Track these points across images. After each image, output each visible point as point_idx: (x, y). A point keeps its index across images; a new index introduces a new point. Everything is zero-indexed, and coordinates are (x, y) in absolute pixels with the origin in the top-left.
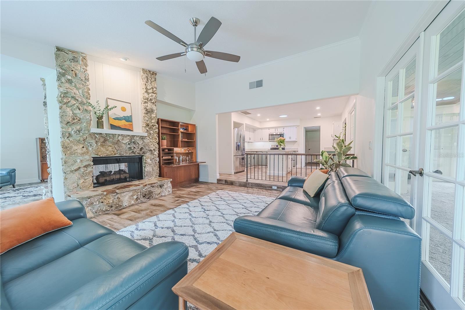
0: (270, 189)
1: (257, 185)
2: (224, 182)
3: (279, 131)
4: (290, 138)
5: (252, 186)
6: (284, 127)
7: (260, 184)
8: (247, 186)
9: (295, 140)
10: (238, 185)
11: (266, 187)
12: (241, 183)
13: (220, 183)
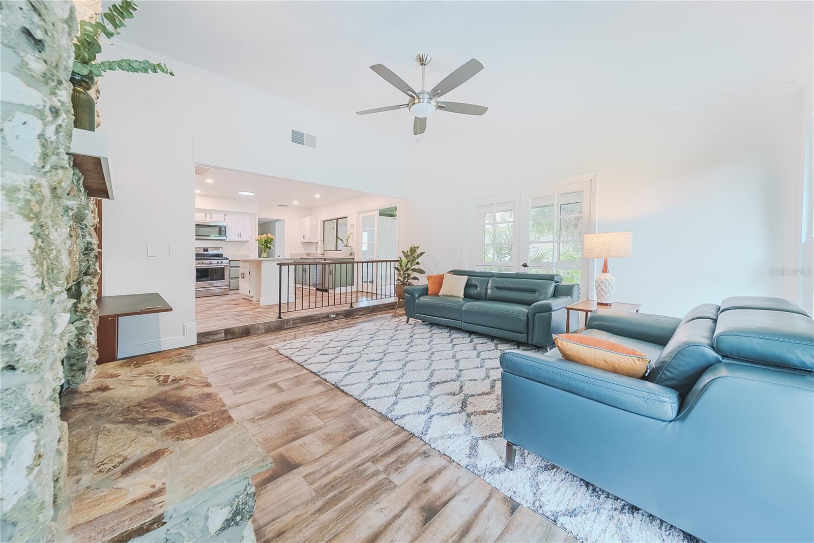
0: (326, 320)
1: (304, 319)
2: (223, 335)
4: (240, 235)
5: (294, 324)
6: (226, 214)
7: (309, 317)
8: (285, 327)
9: (248, 239)
10: (263, 331)
11: (319, 319)
12: (270, 326)
13: (209, 340)
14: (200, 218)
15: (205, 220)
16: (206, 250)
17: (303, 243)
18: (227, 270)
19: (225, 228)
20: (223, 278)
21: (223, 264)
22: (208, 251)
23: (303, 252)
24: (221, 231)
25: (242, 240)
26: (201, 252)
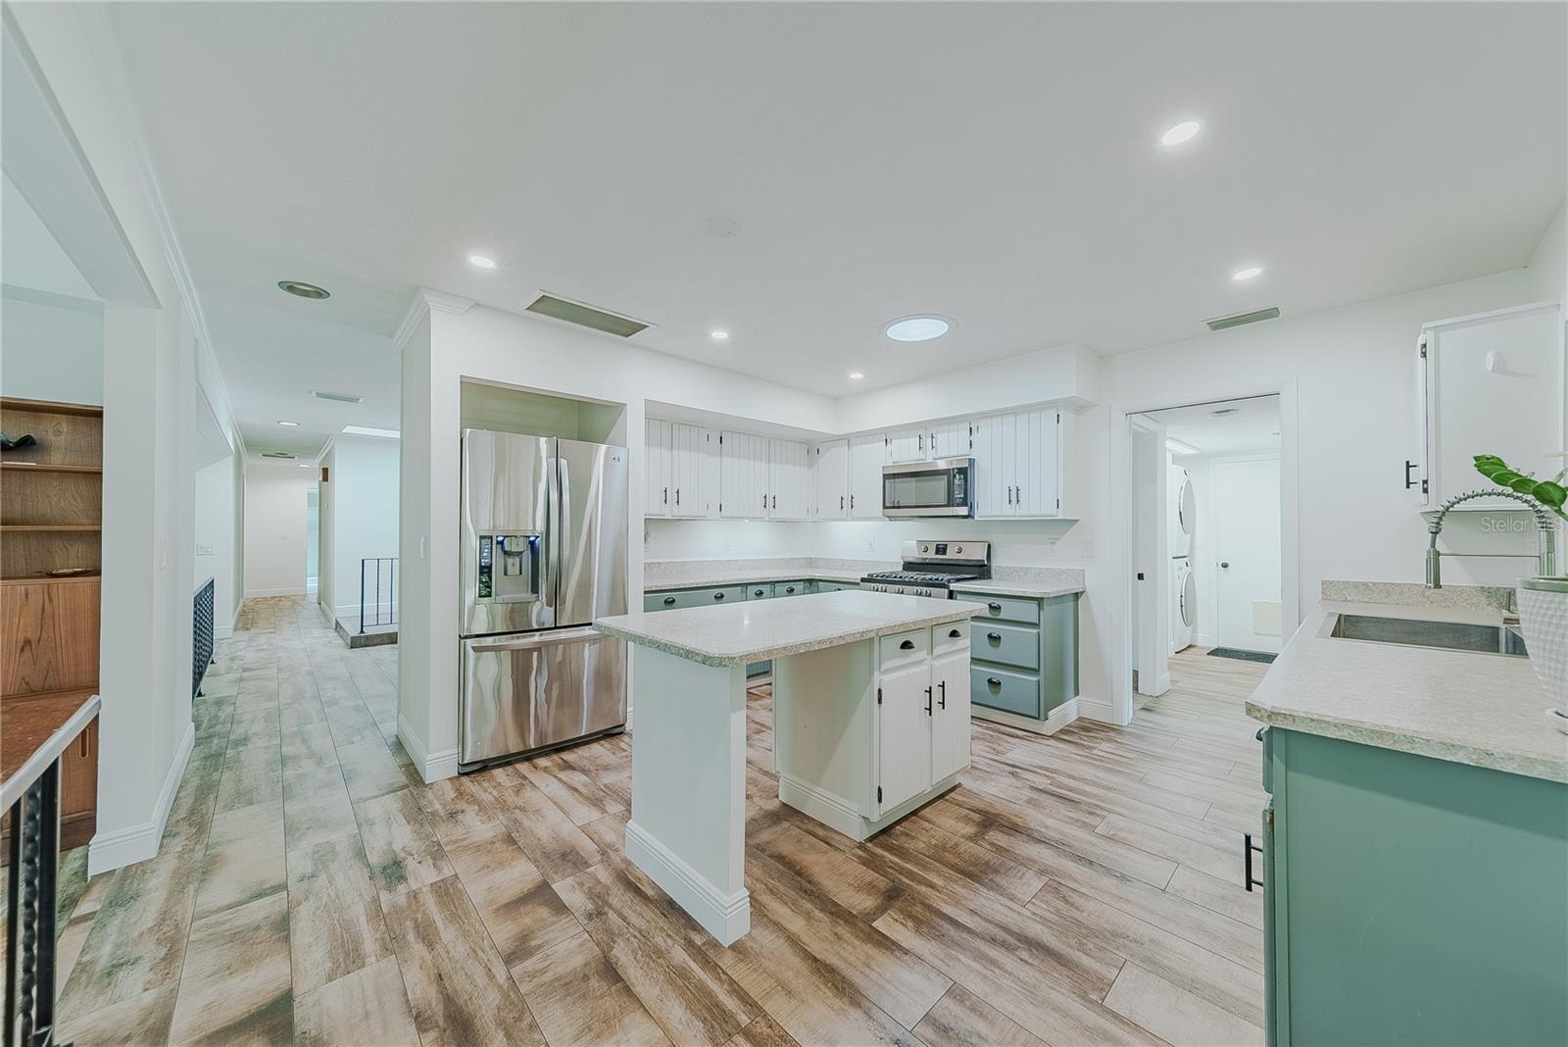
3: (945, 453)
4: (1015, 496)
6: (970, 423)
9: (1047, 510)
14: (906, 453)
16: (941, 549)
19: (966, 476)
22: (944, 553)
24: (954, 485)
25: (1026, 513)
26: (931, 555)
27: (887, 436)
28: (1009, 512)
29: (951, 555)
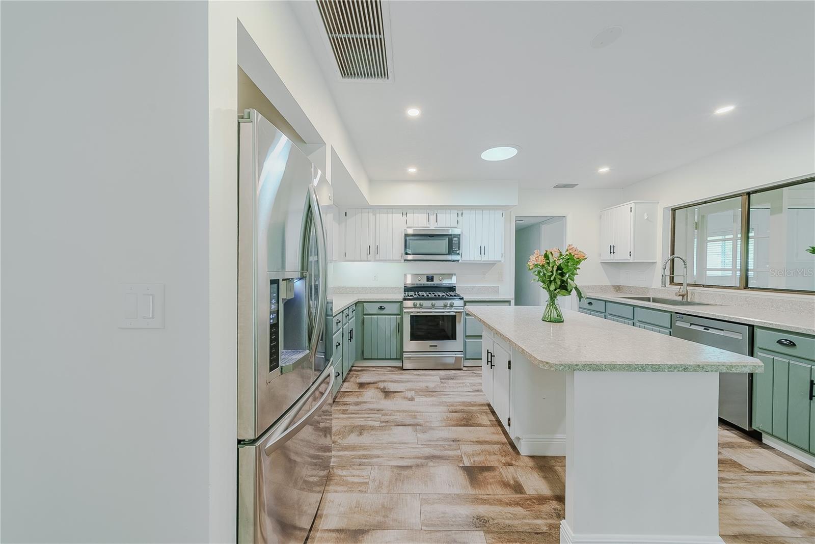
14: (419, 223)
15: (428, 225)
16: (430, 279)
17: (606, 264)
18: (460, 322)
19: (459, 239)
20: (453, 337)
21: (453, 309)
22: (432, 280)
23: (607, 282)
24: (453, 244)
25: (487, 259)
26: (424, 282)
27: (404, 210)
28: (477, 258)
29: (436, 282)
